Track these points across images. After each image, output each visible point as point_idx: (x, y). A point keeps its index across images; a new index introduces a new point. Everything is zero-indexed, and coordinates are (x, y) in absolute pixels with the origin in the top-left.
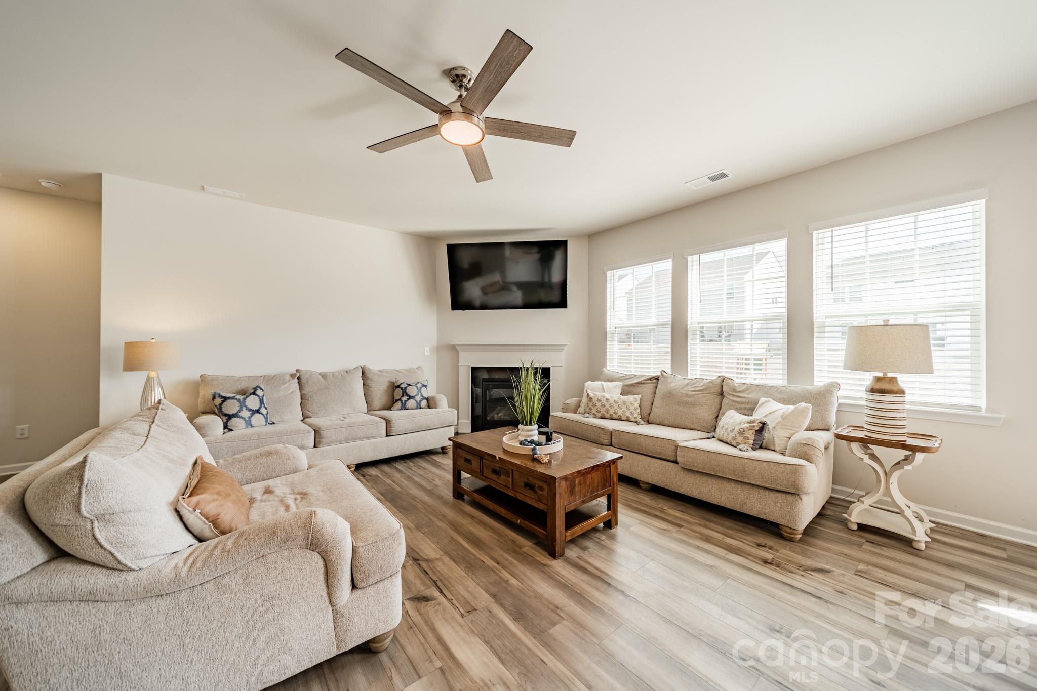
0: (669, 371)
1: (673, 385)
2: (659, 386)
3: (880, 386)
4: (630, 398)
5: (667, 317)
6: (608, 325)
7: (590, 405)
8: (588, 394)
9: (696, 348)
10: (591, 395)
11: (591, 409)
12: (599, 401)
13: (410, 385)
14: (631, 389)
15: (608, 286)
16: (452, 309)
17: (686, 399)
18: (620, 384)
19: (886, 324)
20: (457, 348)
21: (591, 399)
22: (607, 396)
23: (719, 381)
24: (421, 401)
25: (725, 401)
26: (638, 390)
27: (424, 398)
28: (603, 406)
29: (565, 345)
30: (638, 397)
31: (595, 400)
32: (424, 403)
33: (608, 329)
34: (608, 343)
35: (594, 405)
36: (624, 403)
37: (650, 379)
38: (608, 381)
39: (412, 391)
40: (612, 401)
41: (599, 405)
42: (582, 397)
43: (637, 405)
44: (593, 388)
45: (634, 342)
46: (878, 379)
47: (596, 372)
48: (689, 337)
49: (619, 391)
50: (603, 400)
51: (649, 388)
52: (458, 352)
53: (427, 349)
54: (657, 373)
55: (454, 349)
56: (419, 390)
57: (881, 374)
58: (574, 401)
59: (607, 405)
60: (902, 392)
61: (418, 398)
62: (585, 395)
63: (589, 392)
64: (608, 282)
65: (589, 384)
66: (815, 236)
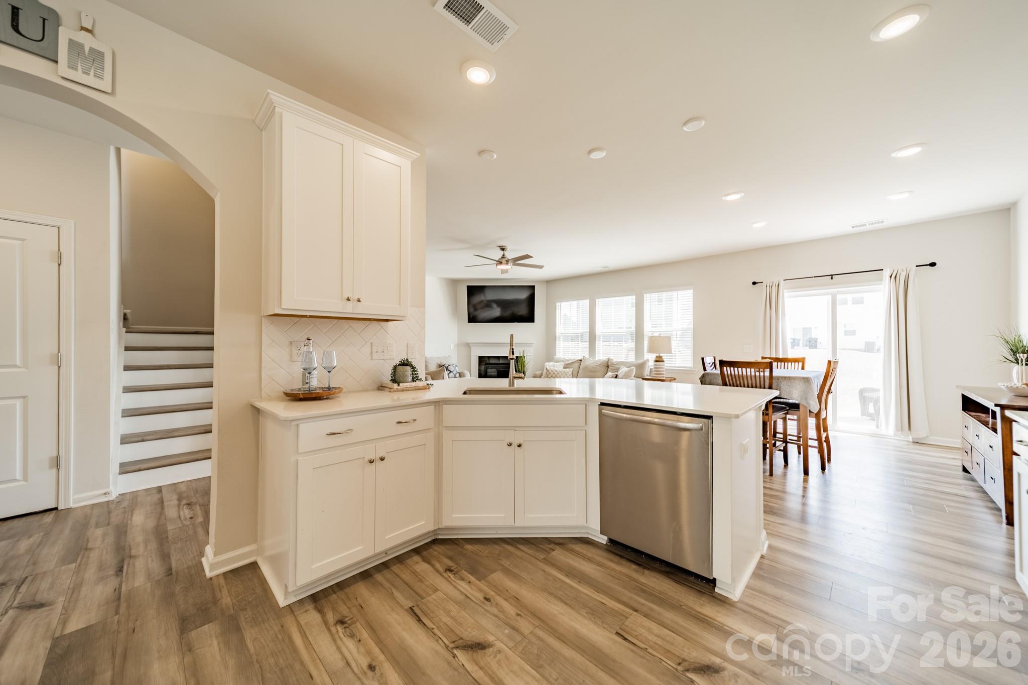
0: (587, 356)
1: (588, 363)
2: (582, 364)
3: (658, 359)
4: (568, 370)
5: (587, 329)
6: (557, 333)
7: (548, 373)
8: (547, 369)
9: (600, 345)
10: (548, 368)
11: (548, 375)
12: (552, 371)
13: (449, 365)
14: (568, 366)
15: (557, 311)
16: (469, 322)
17: (594, 369)
18: (563, 363)
19: (659, 336)
20: (470, 345)
21: (548, 371)
22: (556, 369)
23: (607, 360)
24: (456, 374)
25: (609, 369)
26: (572, 366)
27: (457, 373)
28: (554, 374)
29: (533, 343)
30: (571, 369)
31: (550, 371)
32: (458, 375)
33: (557, 335)
34: (557, 342)
35: (550, 374)
36: (564, 372)
37: (578, 361)
38: (557, 362)
39: (451, 368)
40: (558, 371)
41: (552, 373)
42: (543, 371)
43: (570, 373)
44: (549, 365)
45: (571, 342)
46: (657, 357)
47: (550, 357)
48: (597, 339)
49: (563, 367)
50: (554, 371)
51: (577, 365)
52: (470, 347)
53: (452, 346)
54: (580, 358)
55: (468, 345)
56: (455, 368)
57: (658, 355)
58: (540, 372)
59: (556, 373)
60: (663, 361)
61: (455, 372)
62: (545, 368)
63: (547, 367)
64: (557, 309)
65: (547, 363)
66: (645, 296)
